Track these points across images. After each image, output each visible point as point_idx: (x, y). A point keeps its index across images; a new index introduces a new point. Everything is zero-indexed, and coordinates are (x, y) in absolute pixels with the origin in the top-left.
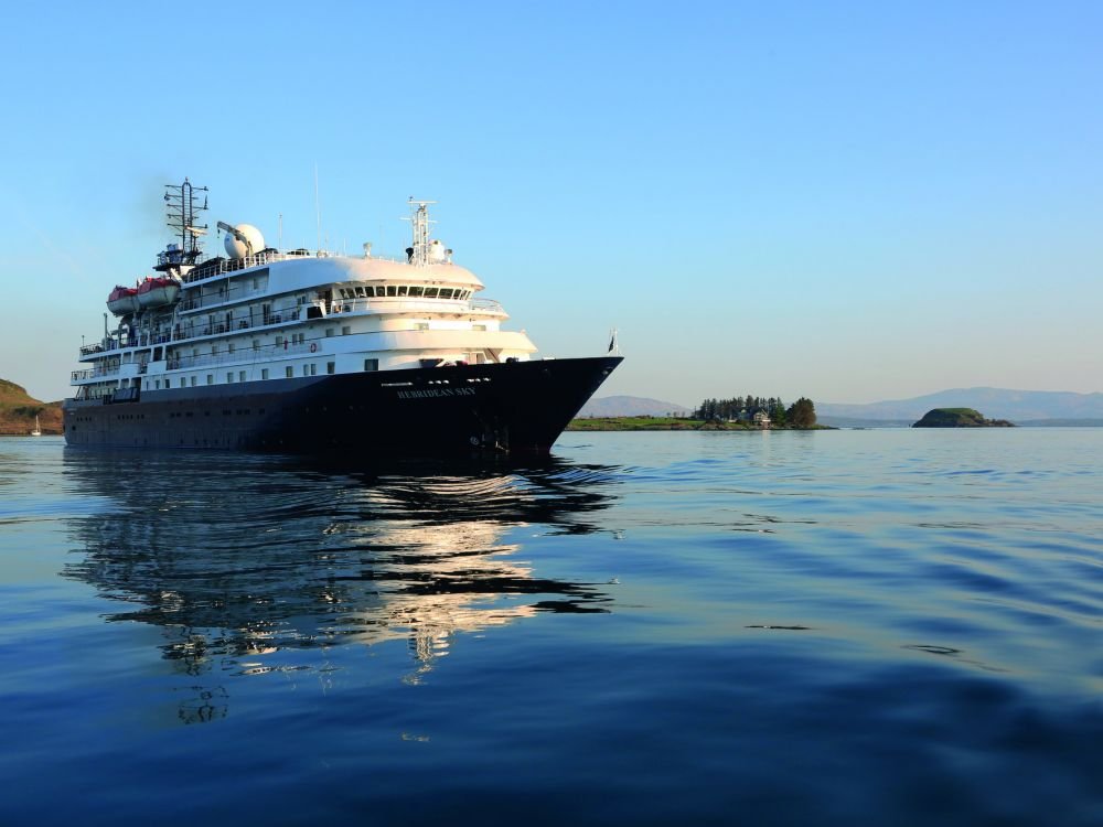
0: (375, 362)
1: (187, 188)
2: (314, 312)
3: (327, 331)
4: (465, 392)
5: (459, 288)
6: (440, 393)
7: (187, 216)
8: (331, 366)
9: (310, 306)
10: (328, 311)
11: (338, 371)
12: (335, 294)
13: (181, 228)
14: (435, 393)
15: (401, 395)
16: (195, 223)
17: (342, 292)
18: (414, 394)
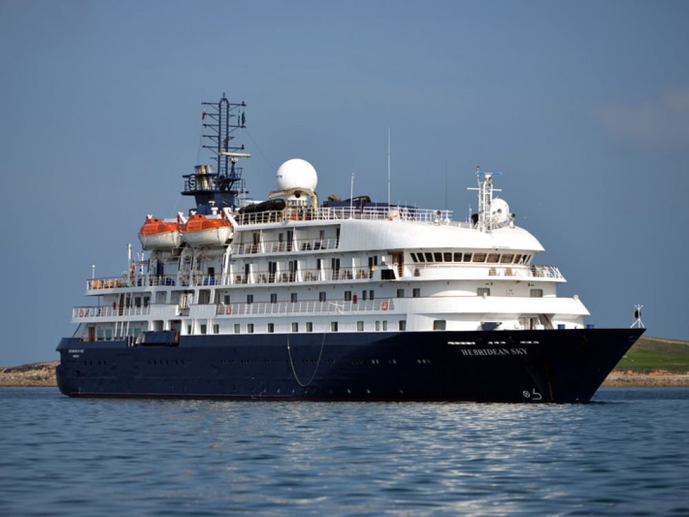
0: (443, 322)
1: (224, 104)
2: (387, 274)
3: (398, 291)
4: (519, 352)
5: (519, 254)
6: (498, 352)
7: (223, 137)
8: (402, 324)
9: (384, 268)
10: (401, 275)
11: (409, 328)
12: (407, 259)
13: (217, 150)
14: (493, 352)
15: (465, 352)
16: (231, 143)
17: (413, 255)
18: (475, 352)
